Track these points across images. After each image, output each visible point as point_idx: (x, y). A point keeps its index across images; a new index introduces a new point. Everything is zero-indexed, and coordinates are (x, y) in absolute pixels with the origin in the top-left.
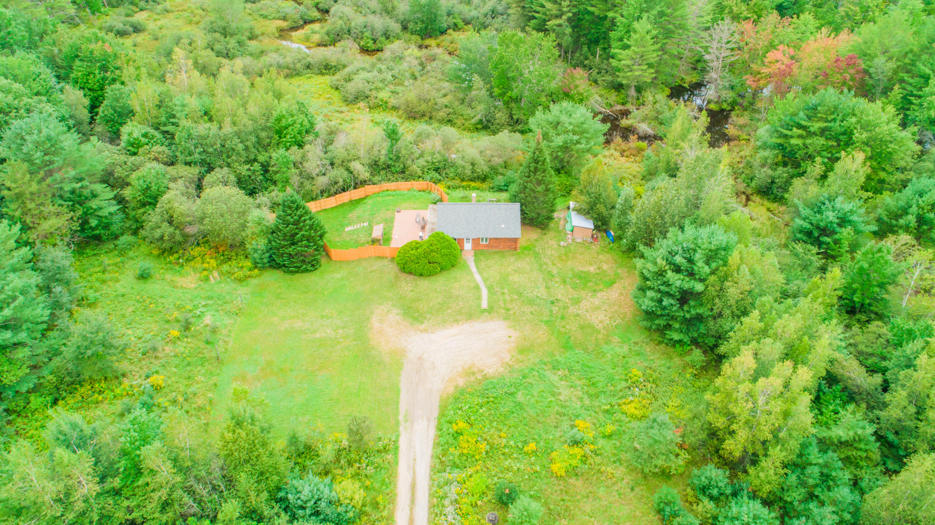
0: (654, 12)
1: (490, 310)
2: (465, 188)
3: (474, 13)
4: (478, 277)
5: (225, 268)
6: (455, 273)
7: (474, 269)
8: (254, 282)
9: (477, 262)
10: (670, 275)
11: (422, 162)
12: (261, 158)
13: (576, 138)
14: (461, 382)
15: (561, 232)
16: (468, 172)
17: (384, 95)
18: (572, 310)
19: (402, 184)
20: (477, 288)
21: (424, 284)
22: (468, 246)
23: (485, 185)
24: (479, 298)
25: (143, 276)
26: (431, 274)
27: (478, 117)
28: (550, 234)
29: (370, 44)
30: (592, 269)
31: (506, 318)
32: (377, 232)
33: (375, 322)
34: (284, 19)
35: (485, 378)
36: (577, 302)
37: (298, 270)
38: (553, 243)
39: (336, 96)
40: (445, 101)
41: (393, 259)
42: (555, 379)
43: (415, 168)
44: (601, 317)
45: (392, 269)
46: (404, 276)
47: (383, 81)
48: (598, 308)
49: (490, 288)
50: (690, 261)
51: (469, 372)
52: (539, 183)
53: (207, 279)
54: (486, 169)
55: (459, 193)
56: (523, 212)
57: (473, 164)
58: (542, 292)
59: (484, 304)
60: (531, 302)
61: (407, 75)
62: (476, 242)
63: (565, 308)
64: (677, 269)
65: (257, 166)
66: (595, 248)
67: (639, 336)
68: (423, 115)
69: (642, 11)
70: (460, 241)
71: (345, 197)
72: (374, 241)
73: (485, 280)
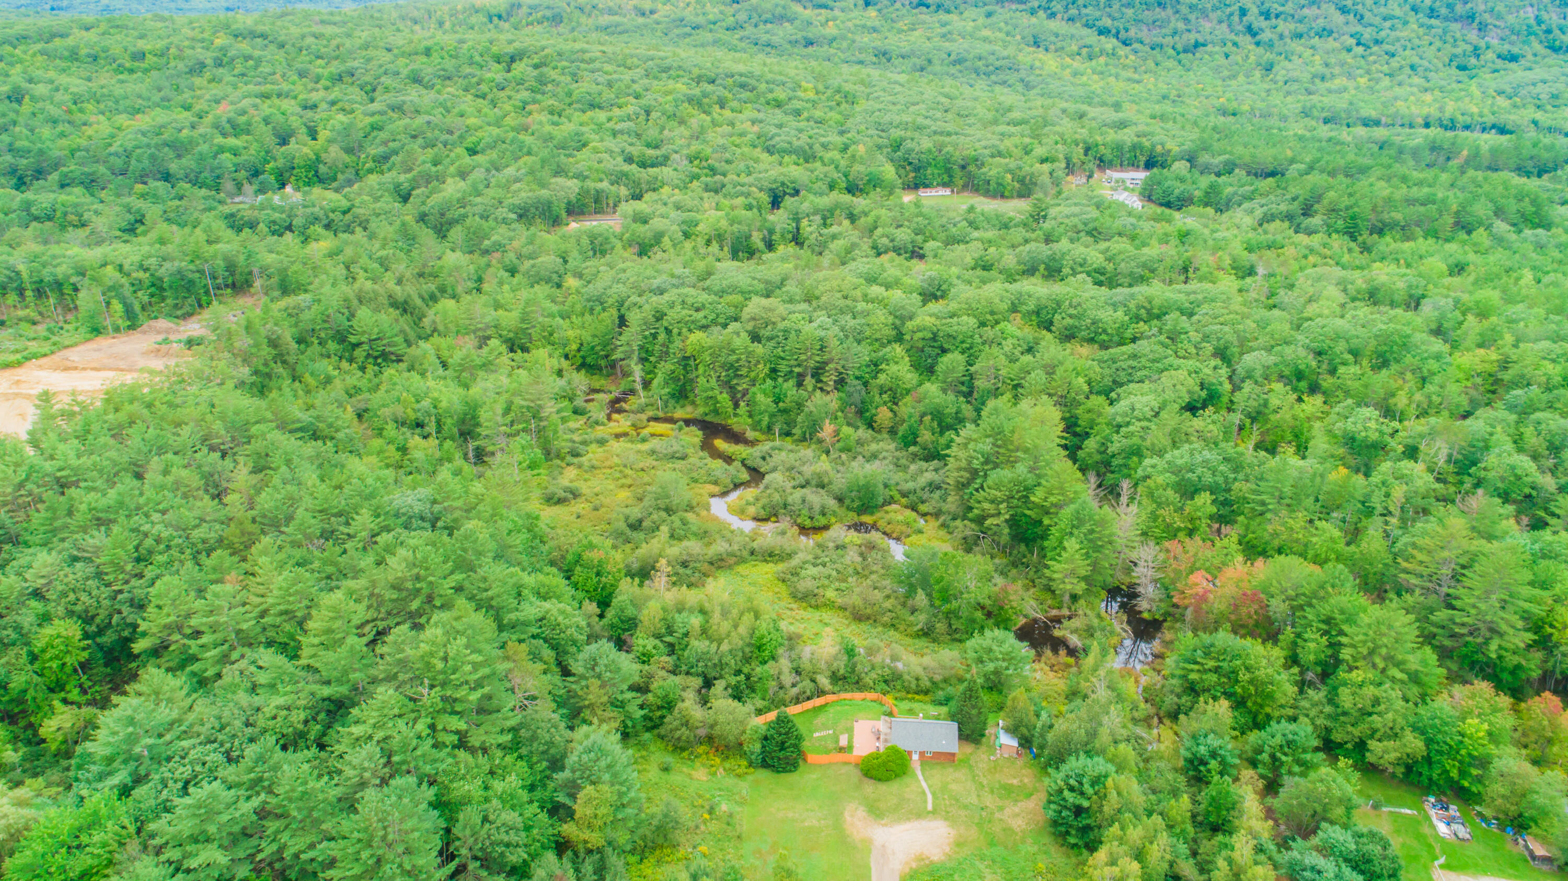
0: (1084, 530)
1: (934, 812)
2: (910, 700)
3: (910, 485)
4: (924, 784)
5: (727, 765)
6: (906, 780)
7: (921, 777)
8: (750, 778)
9: (923, 771)
10: (1066, 793)
11: (873, 675)
12: (746, 670)
13: (1005, 664)
14: (914, 865)
15: (992, 747)
16: (913, 686)
17: (830, 594)
18: (997, 815)
19: (858, 695)
20: (924, 793)
21: (883, 787)
22: (915, 757)
23: (927, 698)
24: (926, 802)
25: (666, 769)
26: (888, 780)
27: (919, 627)
28: (983, 748)
29: (808, 523)
30: (1015, 782)
31: (946, 819)
32: (843, 741)
33: (847, 815)
34: (716, 483)
35: (932, 863)
36: (1001, 809)
37: (785, 771)
38: (984, 757)
39: (783, 589)
40: (888, 604)
41: (857, 765)
42: (981, 867)
43: (868, 680)
44: (1020, 822)
45: (855, 774)
46: (866, 780)
47: (829, 577)
48: (1018, 815)
49: (933, 794)
50: (1081, 783)
51: (920, 858)
52: (974, 707)
53: (715, 774)
54: (928, 684)
55: (905, 705)
56: (960, 730)
57: (917, 679)
58: (973, 799)
59: (930, 807)
60: (966, 807)
61: (851, 570)
62: (922, 754)
63: (992, 813)
64: (1072, 789)
65: (742, 677)
66: (1020, 763)
67: (1047, 839)
68: (868, 618)
69: (1073, 526)
70: (910, 753)
71: (809, 705)
72: (841, 749)
73: (930, 786)
